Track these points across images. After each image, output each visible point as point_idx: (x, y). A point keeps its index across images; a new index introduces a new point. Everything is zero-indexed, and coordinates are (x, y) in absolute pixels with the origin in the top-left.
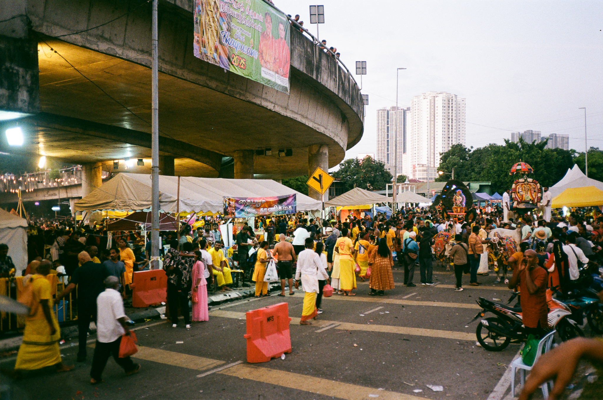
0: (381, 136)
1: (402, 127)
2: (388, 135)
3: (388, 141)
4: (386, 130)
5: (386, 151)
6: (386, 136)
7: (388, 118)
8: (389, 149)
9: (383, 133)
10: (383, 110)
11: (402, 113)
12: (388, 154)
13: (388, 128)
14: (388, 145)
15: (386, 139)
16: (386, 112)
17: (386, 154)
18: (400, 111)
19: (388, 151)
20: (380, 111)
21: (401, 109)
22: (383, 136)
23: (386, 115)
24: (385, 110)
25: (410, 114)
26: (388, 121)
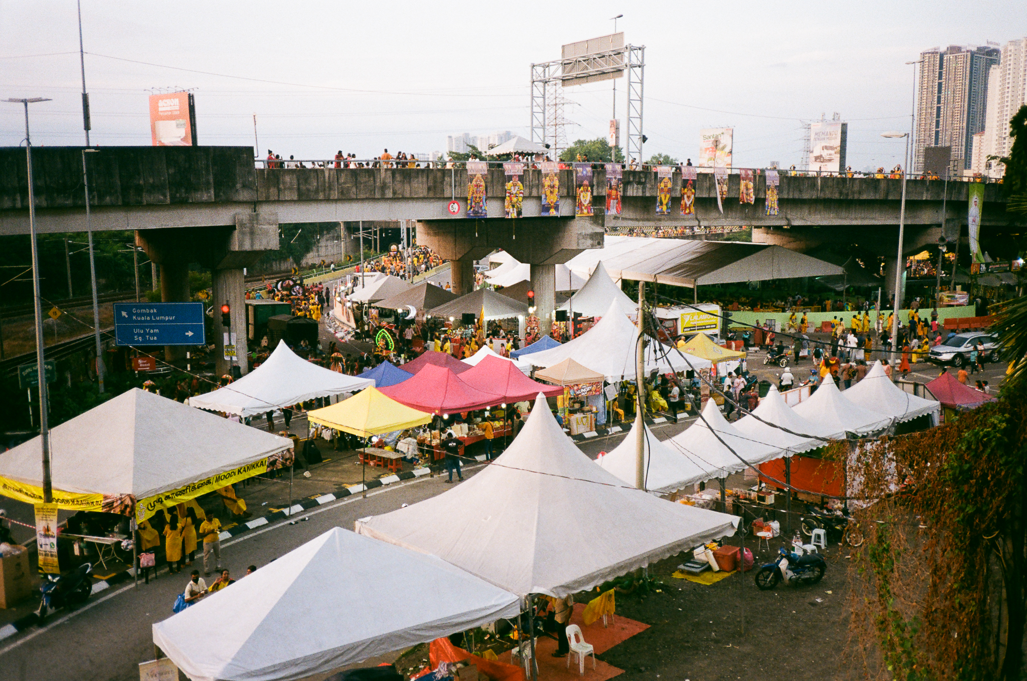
0: (927, 99)
1: (967, 83)
2: (939, 98)
3: (939, 109)
4: (936, 89)
5: (934, 126)
6: (936, 100)
7: (941, 67)
8: (941, 123)
9: (930, 95)
10: (933, 53)
11: (969, 58)
12: (937, 133)
13: (940, 85)
14: (938, 115)
15: (936, 105)
16: (938, 57)
17: (934, 132)
18: (965, 54)
19: (937, 125)
20: (927, 55)
21: (968, 51)
22: (930, 100)
23: (938, 62)
24: (937, 53)
25: (999, 71)
26: (940, 74)
